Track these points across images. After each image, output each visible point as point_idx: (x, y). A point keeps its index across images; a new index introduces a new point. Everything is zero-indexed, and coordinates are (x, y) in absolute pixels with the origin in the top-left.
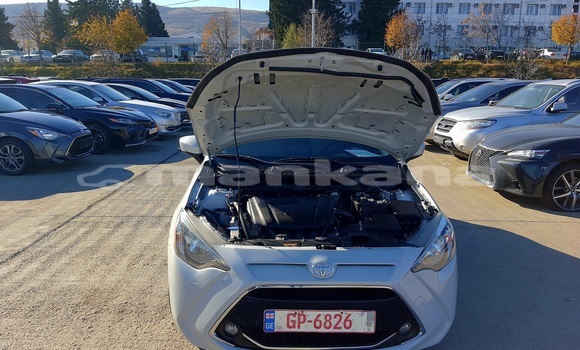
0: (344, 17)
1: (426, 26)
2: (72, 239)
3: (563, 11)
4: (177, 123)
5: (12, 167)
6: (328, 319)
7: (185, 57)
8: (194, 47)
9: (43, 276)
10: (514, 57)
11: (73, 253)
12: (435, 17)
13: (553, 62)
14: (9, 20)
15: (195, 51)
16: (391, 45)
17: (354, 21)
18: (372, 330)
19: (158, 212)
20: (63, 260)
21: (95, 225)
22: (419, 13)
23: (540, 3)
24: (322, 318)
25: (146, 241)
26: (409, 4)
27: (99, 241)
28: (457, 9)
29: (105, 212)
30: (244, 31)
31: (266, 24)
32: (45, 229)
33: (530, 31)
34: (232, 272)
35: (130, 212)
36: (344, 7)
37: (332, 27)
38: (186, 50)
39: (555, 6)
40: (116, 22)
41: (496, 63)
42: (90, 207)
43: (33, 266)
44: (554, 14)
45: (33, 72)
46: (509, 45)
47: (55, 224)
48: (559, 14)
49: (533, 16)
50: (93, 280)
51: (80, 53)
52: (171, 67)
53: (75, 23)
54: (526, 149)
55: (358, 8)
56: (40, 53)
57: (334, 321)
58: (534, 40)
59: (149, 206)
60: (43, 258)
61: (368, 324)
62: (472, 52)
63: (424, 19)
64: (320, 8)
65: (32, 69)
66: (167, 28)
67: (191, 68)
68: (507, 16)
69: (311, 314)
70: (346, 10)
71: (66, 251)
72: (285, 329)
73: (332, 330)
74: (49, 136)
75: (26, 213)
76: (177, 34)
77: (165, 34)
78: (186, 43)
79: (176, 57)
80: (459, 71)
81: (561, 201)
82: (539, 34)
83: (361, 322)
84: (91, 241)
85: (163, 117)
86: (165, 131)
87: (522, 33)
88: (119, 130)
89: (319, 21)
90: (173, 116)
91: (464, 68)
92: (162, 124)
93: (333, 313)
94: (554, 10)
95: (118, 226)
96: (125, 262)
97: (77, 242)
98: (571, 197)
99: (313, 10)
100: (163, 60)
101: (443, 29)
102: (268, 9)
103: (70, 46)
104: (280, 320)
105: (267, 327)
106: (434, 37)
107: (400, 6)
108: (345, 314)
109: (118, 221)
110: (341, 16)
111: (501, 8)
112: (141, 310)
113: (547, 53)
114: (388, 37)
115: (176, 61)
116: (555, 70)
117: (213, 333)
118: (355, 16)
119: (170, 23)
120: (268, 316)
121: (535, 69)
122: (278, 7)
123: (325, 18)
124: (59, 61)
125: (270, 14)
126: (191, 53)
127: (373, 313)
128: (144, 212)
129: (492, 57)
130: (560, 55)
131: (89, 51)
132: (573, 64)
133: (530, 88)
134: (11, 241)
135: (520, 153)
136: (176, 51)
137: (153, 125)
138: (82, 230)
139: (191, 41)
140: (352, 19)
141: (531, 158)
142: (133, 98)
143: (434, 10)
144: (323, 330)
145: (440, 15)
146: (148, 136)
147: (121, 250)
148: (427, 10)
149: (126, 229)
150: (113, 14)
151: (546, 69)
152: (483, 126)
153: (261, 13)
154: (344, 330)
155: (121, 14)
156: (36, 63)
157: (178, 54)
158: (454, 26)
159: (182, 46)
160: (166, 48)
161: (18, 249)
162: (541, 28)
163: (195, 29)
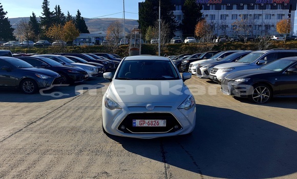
0: (175, 22)
1: (216, 25)
2: (61, 114)
3: (283, 17)
4: (96, 73)
5: (29, 91)
6: (152, 122)
7: (97, 42)
8: (102, 38)
9: (54, 124)
10: (259, 40)
11: (63, 117)
12: (220, 21)
13: (278, 42)
14: (12, 27)
15: (103, 40)
16: (198, 35)
17: (180, 24)
18: (165, 126)
19: (92, 105)
20: (59, 120)
21: (68, 110)
22: (212, 19)
23: (272, 14)
24: (150, 122)
25: (90, 114)
26: (207, 15)
27: (71, 114)
28: (231, 17)
29: (71, 106)
30: (126, 30)
31: (137, 26)
32: (49, 111)
33: (268, 27)
34: (123, 109)
36: (175, 17)
37: (169, 28)
38: (98, 39)
39: (279, 15)
40: (65, 27)
41: (249, 43)
42: (65, 104)
43: (49, 121)
44: (279, 19)
45: (24, 51)
46: (257, 34)
47: (53, 109)
48: (282, 19)
49: (268, 20)
50: (73, 124)
51: (47, 42)
52: (91, 48)
53: (44, 28)
54: (241, 78)
55: (182, 18)
56: (28, 42)
57: (154, 123)
58: (270, 31)
59: (88, 104)
60: (52, 119)
61: (164, 124)
62: (238, 38)
63: (214, 23)
64: (163, 19)
65: (24, 50)
66: (89, 29)
67: (101, 48)
68: (256, 20)
69: (147, 121)
70: (176, 19)
71: (60, 117)
72: (139, 126)
73: (153, 126)
74: (44, 77)
75: (40, 106)
76: (94, 32)
77: (88, 32)
78: (98, 36)
79: (93, 43)
81: (256, 99)
82: (272, 28)
83: (162, 123)
84: (68, 114)
85: (90, 70)
86: (91, 76)
87: (264, 28)
88: (72, 76)
89: (163, 25)
90: (95, 70)
91: (234, 46)
92: (90, 73)
93: (153, 120)
94: (279, 17)
95: (77, 110)
96: (83, 120)
97: (63, 114)
98: (260, 98)
99: (159, 20)
100: (87, 44)
101: (224, 27)
102: (138, 19)
103: (41, 39)
104: (138, 123)
105: (134, 125)
106: (220, 31)
107: (202, 16)
108: (157, 121)
109: (77, 108)
110: (174, 22)
111: (253, 16)
112: (91, 132)
113: (275, 38)
114: (196, 32)
115: (93, 45)
116: (279, 46)
117: (117, 129)
118: (180, 22)
119: (89, 26)
120: (134, 122)
121: (268, 46)
122: (143, 18)
123: (165, 23)
124: (37, 46)
125: (139, 21)
126: (101, 41)
127: (165, 120)
128: (87, 105)
129: (248, 40)
130: (281, 39)
131: (51, 40)
132: (287, 43)
134: (38, 115)
135: (239, 80)
136: (93, 40)
137: (86, 73)
138: (64, 111)
139: (101, 35)
140: (179, 23)
141: (243, 82)
142: (76, 62)
143: (220, 18)
144: (150, 126)
145: (222, 20)
146: (85, 78)
147: (80, 116)
148: (216, 18)
149: (81, 111)
150: (63, 23)
151: (274, 45)
152: (229, 71)
153: (135, 21)
154: (157, 126)
155: (67, 23)
156: (26, 47)
157: (94, 41)
158: (230, 25)
159: (96, 38)
160: (89, 38)
161: (41, 117)
162: (273, 26)
163: (102, 29)
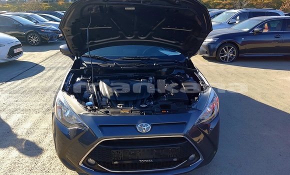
35: (54, 66)
41: (228, 1)
47: (24, 70)
54: (210, 38)
59: (61, 64)
80: (211, 5)
81: (223, 58)
91: (213, 4)
98: (227, 57)
116: (257, 5)
133: (224, 13)
141: (212, 42)
142: (50, 21)
146: (58, 38)
151: (253, 4)
